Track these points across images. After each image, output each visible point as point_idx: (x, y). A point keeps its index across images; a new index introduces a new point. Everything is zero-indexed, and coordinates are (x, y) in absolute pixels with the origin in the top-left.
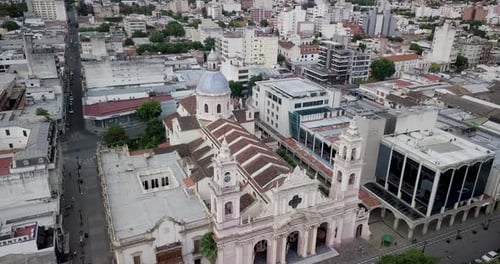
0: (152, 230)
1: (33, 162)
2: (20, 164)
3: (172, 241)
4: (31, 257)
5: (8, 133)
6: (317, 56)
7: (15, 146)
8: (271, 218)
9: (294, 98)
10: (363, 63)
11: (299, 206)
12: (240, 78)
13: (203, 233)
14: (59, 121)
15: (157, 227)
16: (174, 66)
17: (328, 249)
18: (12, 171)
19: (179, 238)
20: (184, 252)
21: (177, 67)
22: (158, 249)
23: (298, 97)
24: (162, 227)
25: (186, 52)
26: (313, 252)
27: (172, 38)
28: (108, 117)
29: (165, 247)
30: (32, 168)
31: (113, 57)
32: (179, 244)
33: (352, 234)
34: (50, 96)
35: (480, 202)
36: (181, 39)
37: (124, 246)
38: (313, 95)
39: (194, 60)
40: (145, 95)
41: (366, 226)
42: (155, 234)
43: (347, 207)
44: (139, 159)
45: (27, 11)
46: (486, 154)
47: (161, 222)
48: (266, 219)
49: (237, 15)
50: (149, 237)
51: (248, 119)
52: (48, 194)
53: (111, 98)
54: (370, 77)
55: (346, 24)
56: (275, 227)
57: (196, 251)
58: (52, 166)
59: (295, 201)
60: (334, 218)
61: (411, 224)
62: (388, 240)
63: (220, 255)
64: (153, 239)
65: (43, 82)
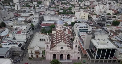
0: (34, 47)
1: (24, 32)
2: (22, 33)
3: (38, 50)
4: (17, 48)
5: (24, 27)
6: (98, 18)
7: (22, 29)
8: (57, 50)
9: (80, 27)
10: (110, 21)
11: (63, 49)
12: (75, 21)
13: (44, 50)
14: (35, 26)
15: (35, 47)
16: (63, 17)
17: (70, 60)
18: (21, 33)
19: (39, 50)
20: (40, 53)
21: (64, 18)
22: (35, 51)
23: (81, 27)
24: (36, 47)
25: (69, 14)
26: (66, 60)
27: (68, 11)
28: (44, 26)
29: (36, 51)
30: (24, 34)
31: (49, 15)
32: (39, 51)
33: (77, 58)
34: (36, 21)
35: (113, 59)
36: (70, 11)
37: (29, 49)
38: (85, 27)
39: (69, 16)
40: (53, 23)
41: (80, 57)
42: (35, 48)
43: (75, 52)
44: (42, 35)
45: (42, 3)
46: (114, 47)
47: (36, 46)
48: (55, 50)
49: (88, 6)
50: (33, 48)
51: (67, 31)
52: (26, 39)
53: (47, 23)
54: (112, 25)
55: (113, 10)
56: (57, 52)
57: (42, 53)
58: (27, 34)
59: (62, 48)
60: (71, 54)
61: (91, 59)
62: (84, 61)
63: (46, 55)
64: (34, 49)
65: (36, 18)
